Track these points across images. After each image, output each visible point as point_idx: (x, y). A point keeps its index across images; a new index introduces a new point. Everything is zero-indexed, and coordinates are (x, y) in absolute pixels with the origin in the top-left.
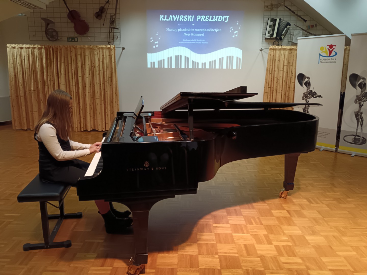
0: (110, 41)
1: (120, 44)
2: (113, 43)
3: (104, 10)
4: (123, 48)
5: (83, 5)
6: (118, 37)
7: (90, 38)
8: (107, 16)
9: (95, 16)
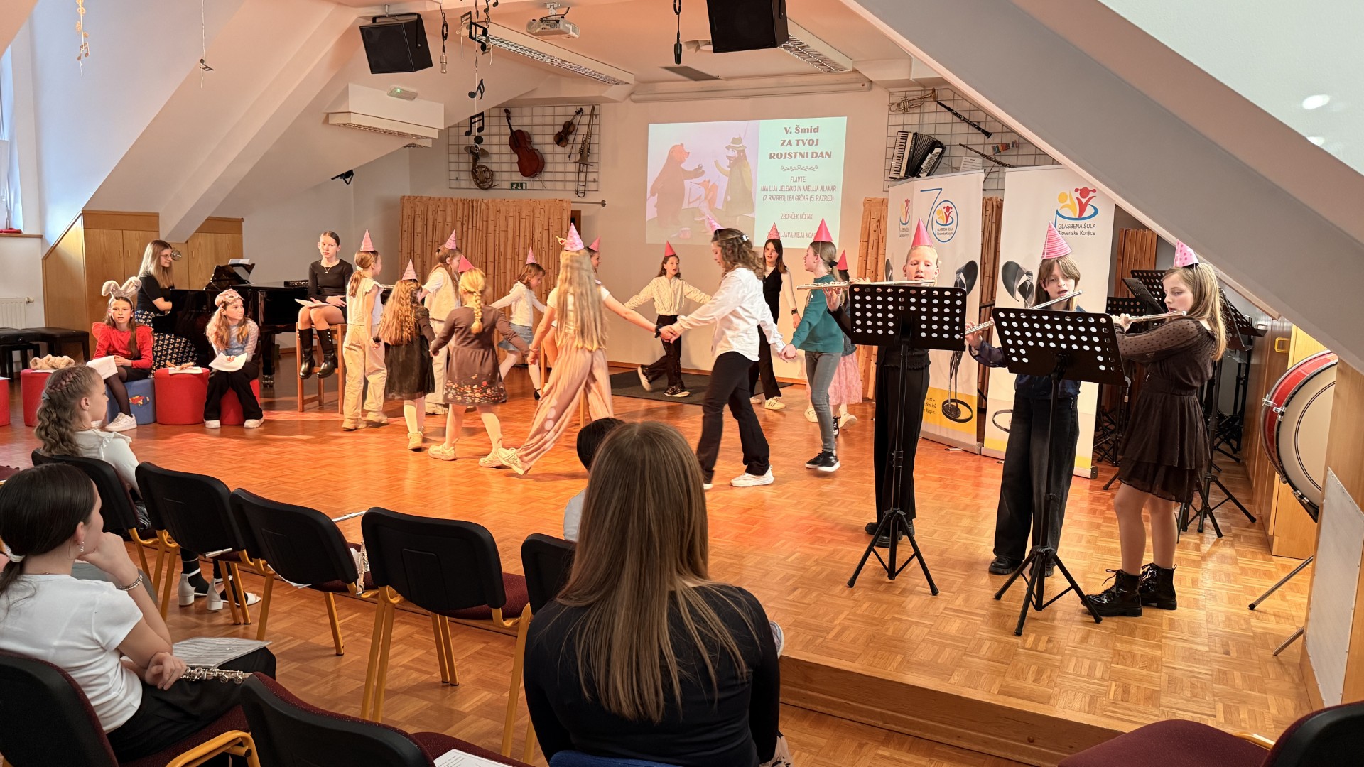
0: (579, 189)
1: (598, 194)
2: (584, 193)
3: (571, 129)
4: (603, 203)
5: (538, 120)
6: (595, 181)
7: (546, 183)
8: (577, 139)
9: (555, 140)
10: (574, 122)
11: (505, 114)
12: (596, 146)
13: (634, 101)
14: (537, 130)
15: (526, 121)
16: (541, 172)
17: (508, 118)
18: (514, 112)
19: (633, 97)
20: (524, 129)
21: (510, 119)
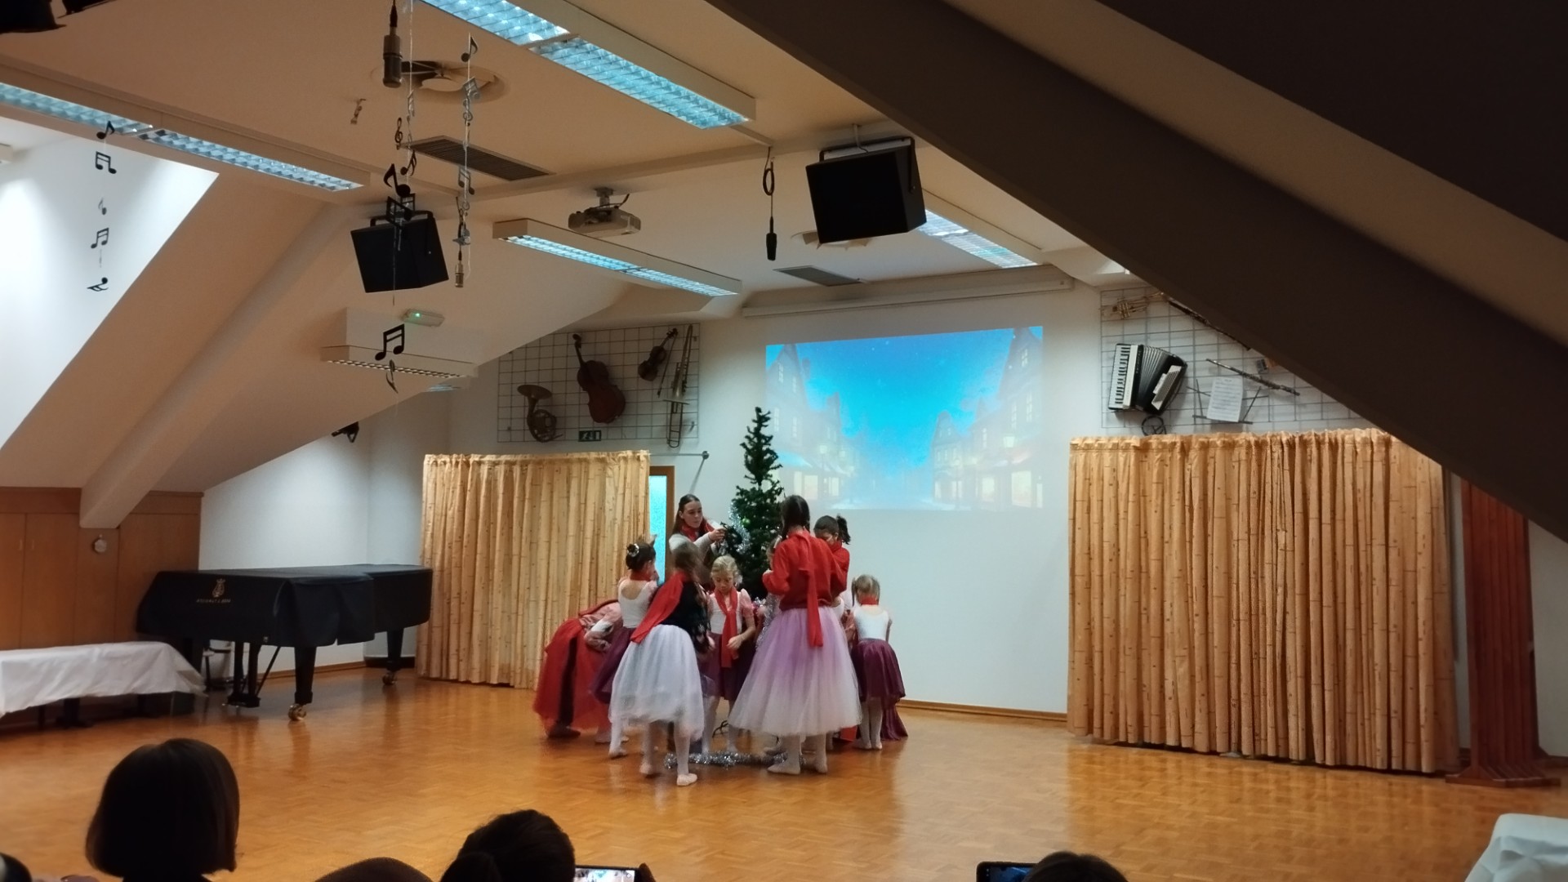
0: (672, 436)
1: (697, 443)
2: (679, 442)
3: (662, 357)
4: (705, 456)
5: (617, 347)
6: (693, 424)
7: (628, 429)
8: (669, 369)
9: (639, 373)
10: (665, 347)
11: (574, 341)
12: (694, 378)
13: (747, 318)
14: (617, 360)
15: (602, 348)
16: (620, 415)
17: (578, 345)
18: (587, 338)
19: (745, 311)
20: (598, 360)
21: (580, 347)
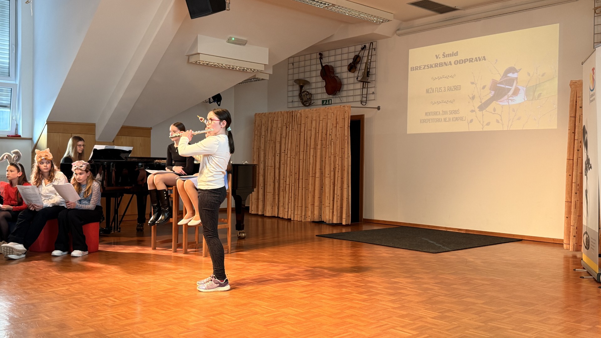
0: (363, 100)
1: (375, 102)
3: (358, 60)
4: (379, 108)
5: (339, 57)
6: (373, 93)
7: (343, 98)
8: (362, 67)
9: (348, 70)
10: (359, 55)
11: (319, 56)
12: (374, 69)
13: (399, 35)
14: (338, 64)
15: (332, 59)
16: (339, 91)
17: (321, 58)
18: (325, 54)
19: (398, 32)
20: (329, 64)
21: (322, 59)
